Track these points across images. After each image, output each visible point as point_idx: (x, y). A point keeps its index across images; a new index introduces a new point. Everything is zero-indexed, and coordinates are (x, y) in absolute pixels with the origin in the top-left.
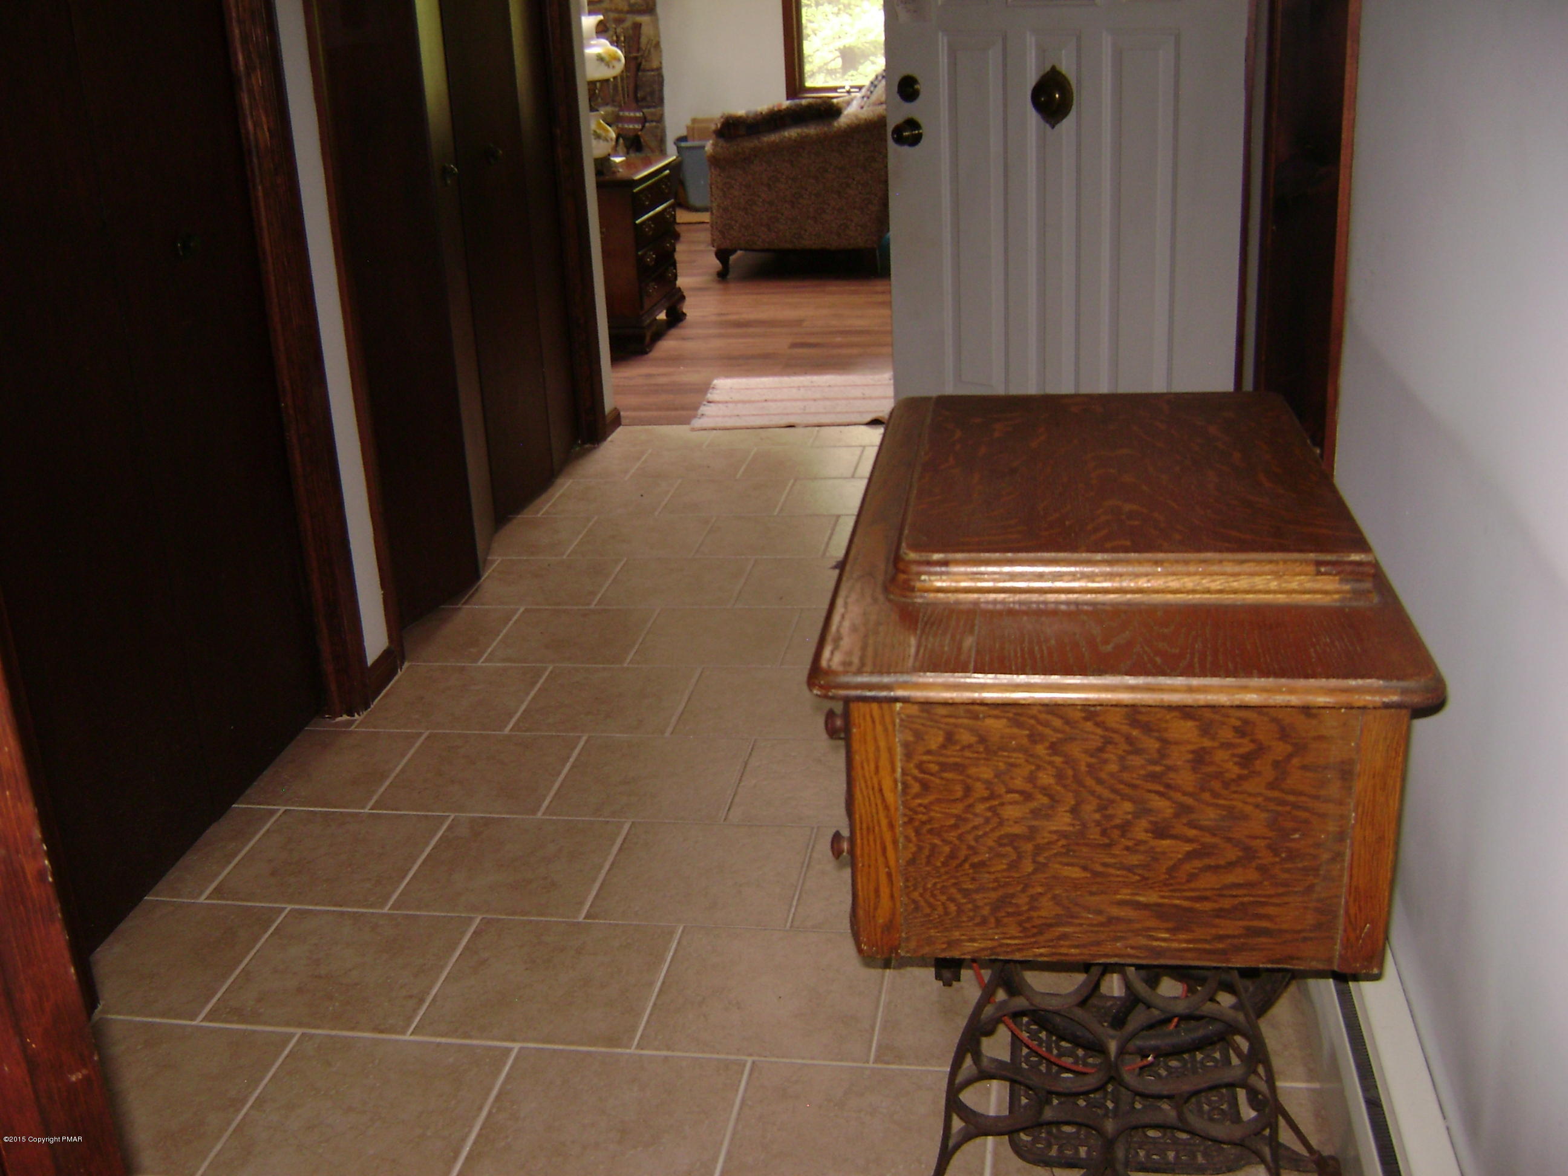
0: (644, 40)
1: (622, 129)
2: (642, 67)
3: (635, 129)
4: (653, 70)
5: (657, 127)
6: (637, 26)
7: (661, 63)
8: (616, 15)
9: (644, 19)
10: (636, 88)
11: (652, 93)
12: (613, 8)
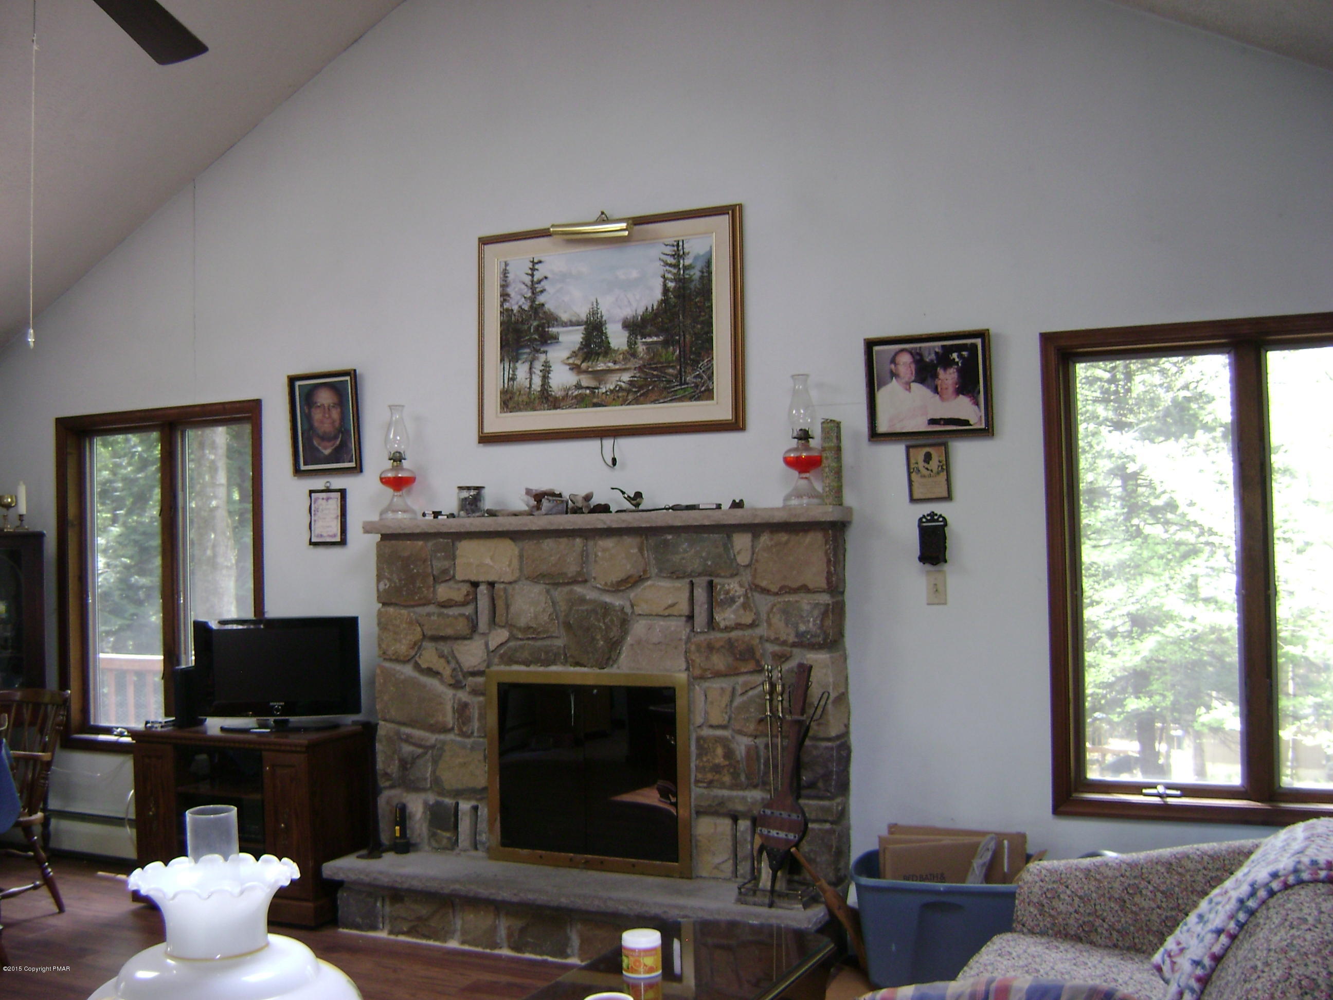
0: (815, 691)
1: (767, 838)
2: (811, 733)
3: (787, 841)
4: (829, 739)
5: (831, 832)
6: (805, 671)
7: (847, 726)
8: (777, 648)
9: (817, 658)
10: (798, 766)
11: (827, 777)
12: (772, 637)
